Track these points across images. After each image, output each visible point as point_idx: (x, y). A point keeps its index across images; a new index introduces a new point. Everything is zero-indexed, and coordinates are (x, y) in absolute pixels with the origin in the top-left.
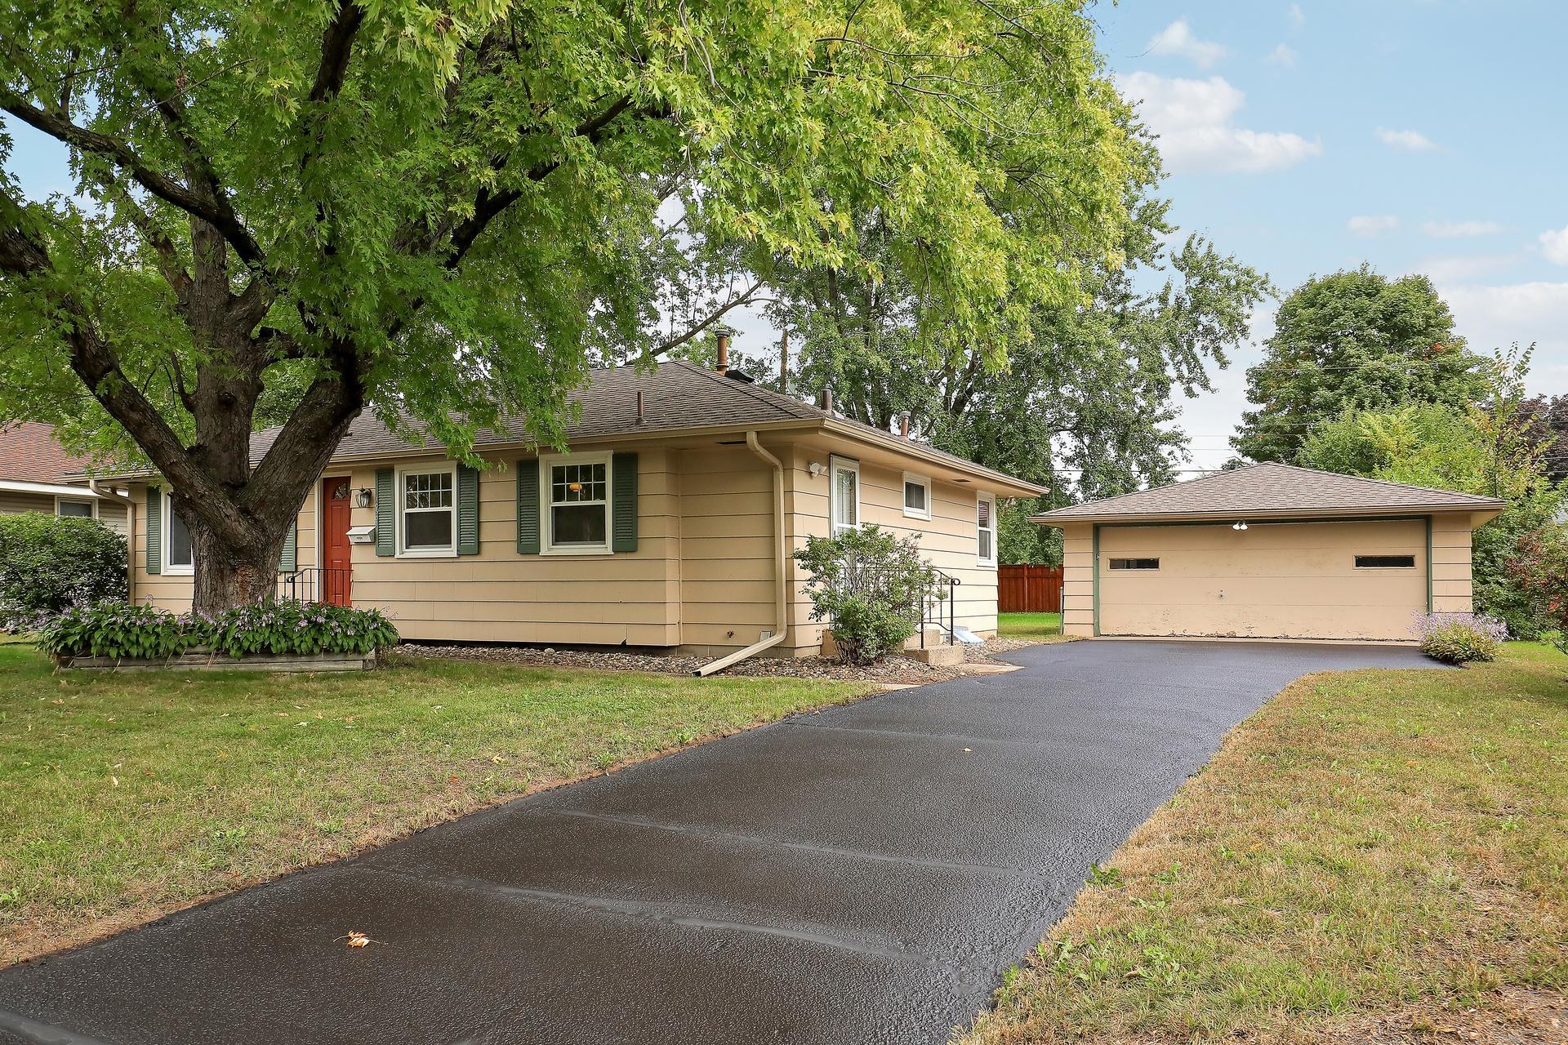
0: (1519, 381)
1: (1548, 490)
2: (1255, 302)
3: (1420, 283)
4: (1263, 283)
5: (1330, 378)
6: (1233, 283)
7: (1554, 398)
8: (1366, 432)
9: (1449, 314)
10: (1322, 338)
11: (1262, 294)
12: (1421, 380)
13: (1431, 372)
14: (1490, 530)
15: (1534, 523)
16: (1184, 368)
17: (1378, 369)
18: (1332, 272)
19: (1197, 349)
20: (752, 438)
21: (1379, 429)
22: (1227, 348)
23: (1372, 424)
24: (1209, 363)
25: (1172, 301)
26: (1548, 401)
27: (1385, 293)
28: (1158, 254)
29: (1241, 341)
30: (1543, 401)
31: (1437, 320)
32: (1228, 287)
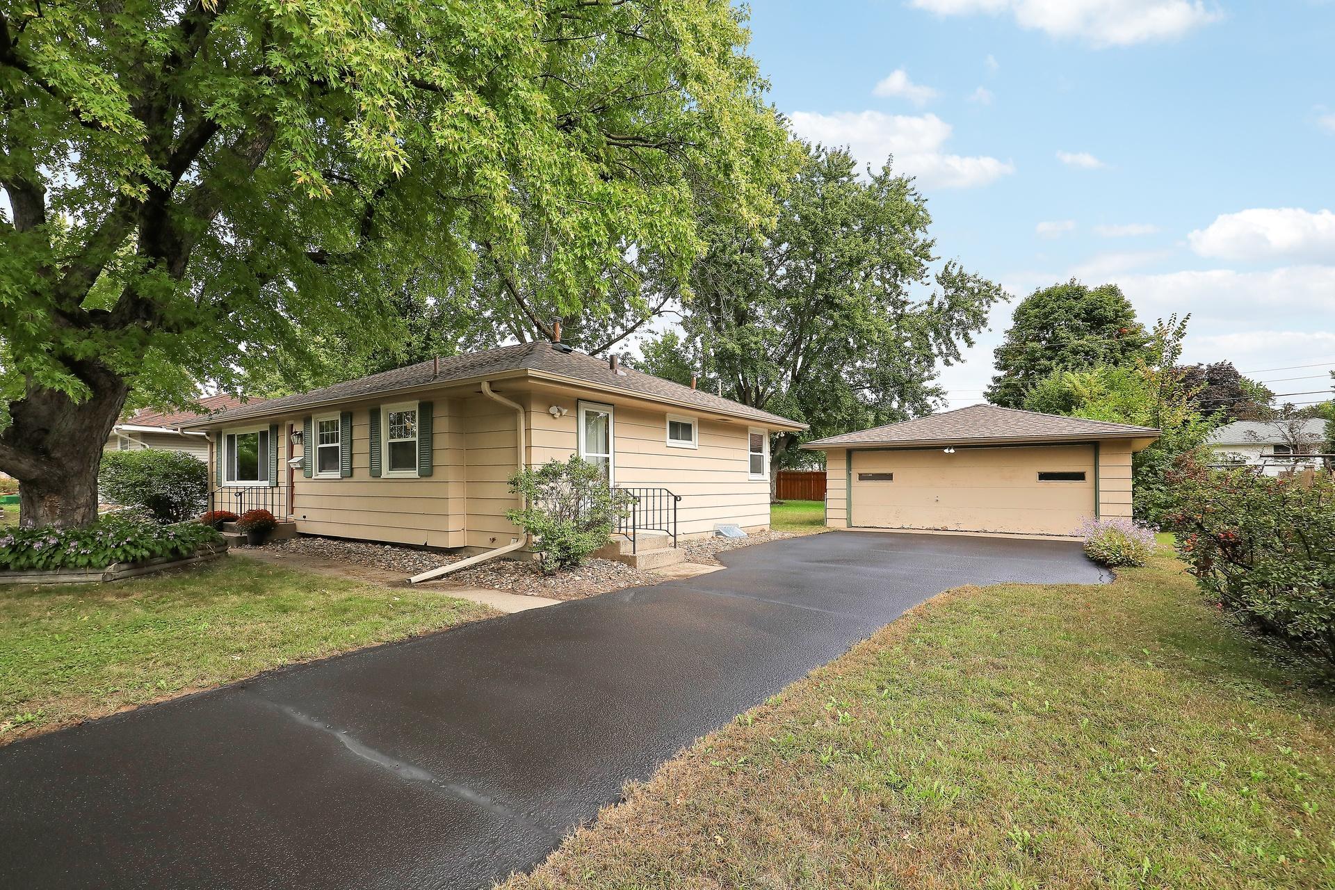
0: (1177, 342)
1: (1201, 421)
2: (992, 303)
3: (1112, 290)
4: (998, 290)
5: (1049, 353)
6: (976, 291)
7: (1209, 366)
8: (1068, 385)
9: (1132, 309)
10: (1043, 327)
11: (996, 298)
12: (1112, 352)
13: (1118, 347)
14: (1153, 451)
15: (1189, 445)
16: (943, 347)
17: (1081, 346)
18: (1051, 285)
19: (953, 335)
20: (485, 387)
21: (1077, 383)
22: (973, 334)
23: (1072, 380)
24: (961, 344)
25: (936, 305)
26: (1204, 367)
27: (1087, 297)
28: (925, 275)
29: (982, 329)
30: (1201, 367)
31: (1123, 312)
32: (973, 293)
